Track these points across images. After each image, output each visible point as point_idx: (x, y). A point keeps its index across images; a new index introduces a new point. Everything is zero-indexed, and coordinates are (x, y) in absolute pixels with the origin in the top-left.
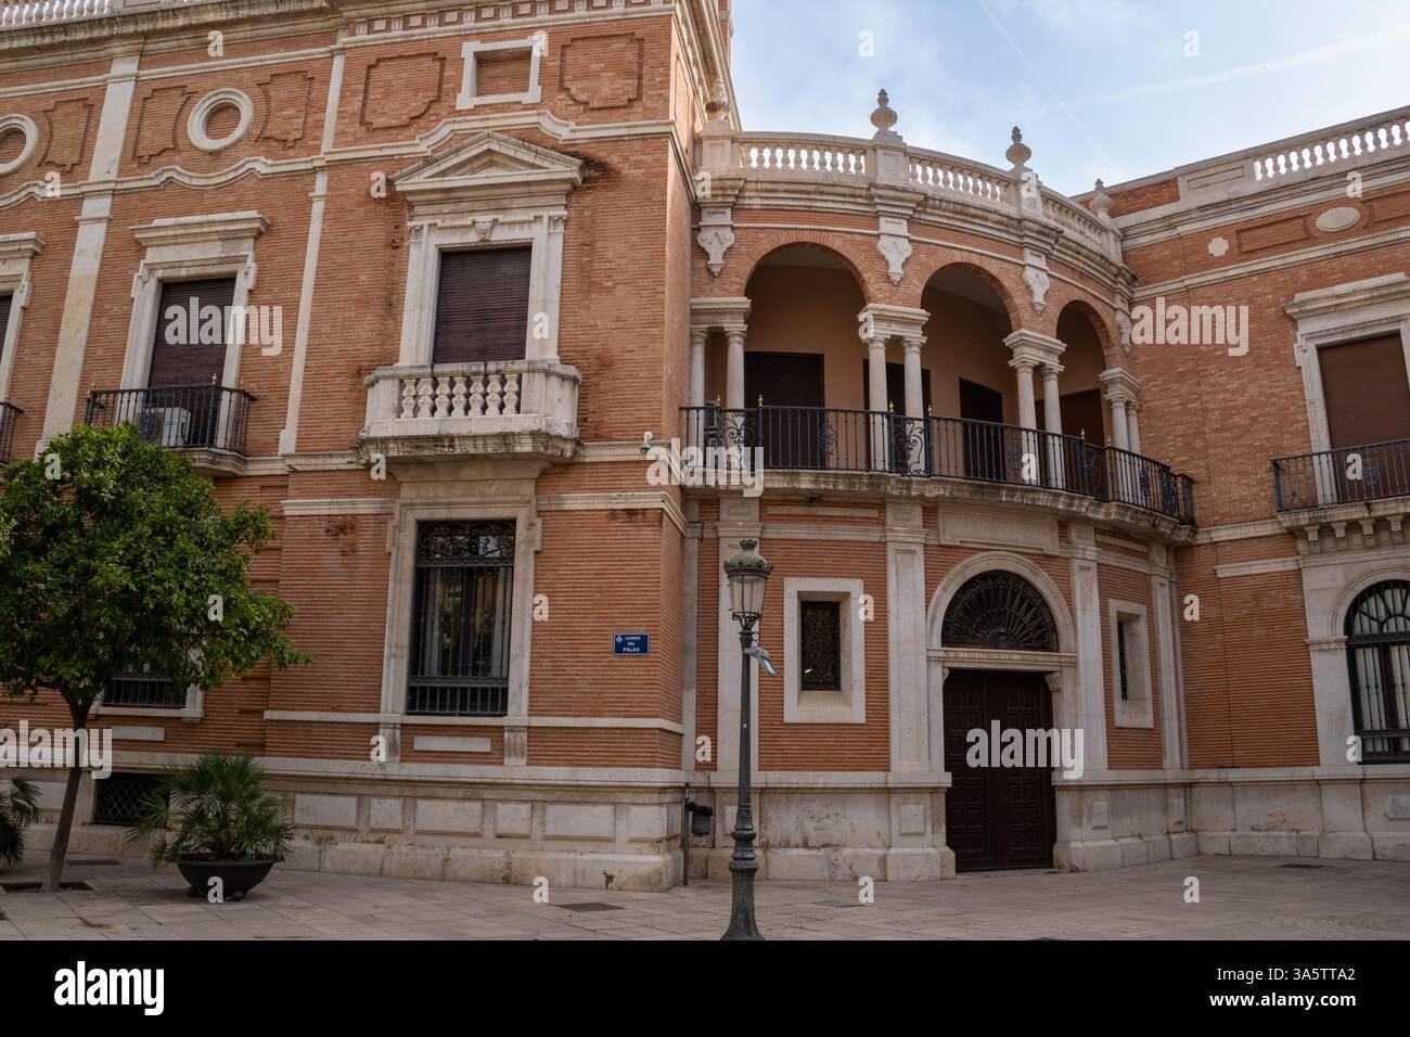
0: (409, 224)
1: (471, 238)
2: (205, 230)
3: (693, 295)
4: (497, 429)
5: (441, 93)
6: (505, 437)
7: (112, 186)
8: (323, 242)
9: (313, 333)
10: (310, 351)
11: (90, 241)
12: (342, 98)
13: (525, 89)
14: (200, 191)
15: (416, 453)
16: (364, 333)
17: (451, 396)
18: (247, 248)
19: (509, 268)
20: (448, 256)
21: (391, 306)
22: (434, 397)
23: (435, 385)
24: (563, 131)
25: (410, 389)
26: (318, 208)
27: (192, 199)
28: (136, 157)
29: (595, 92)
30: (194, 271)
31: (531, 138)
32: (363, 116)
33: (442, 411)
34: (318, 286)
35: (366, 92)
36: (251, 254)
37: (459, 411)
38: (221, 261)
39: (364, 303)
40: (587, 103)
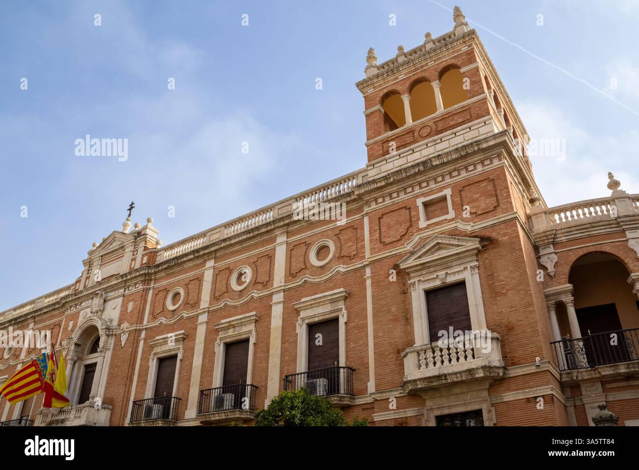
0: (409, 282)
1: (437, 283)
2: (323, 300)
3: (544, 288)
4: (465, 368)
5: (412, 223)
6: (470, 371)
7: (283, 288)
8: (373, 297)
9: (376, 337)
10: (375, 345)
11: (277, 312)
12: (370, 233)
13: (448, 213)
14: (319, 284)
15: (430, 384)
16: (398, 333)
17: (442, 356)
18: (341, 305)
19: (457, 293)
20: (429, 293)
21: (407, 319)
22: (434, 358)
23: (434, 352)
24: (469, 228)
25: (422, 356)
26: (369, 282)
27: (316, 288)
28: (291, 274)
29: (478, 207)
30: (321, 318)
31: (455, 233)
32: (380, 239)
33: (439, 364)
34: (374, 316)
35: (380, 229)
36: (343, 307)
37: (446, 362)
38: (331, 312)
39: (396, 320)
40: (476, 213)
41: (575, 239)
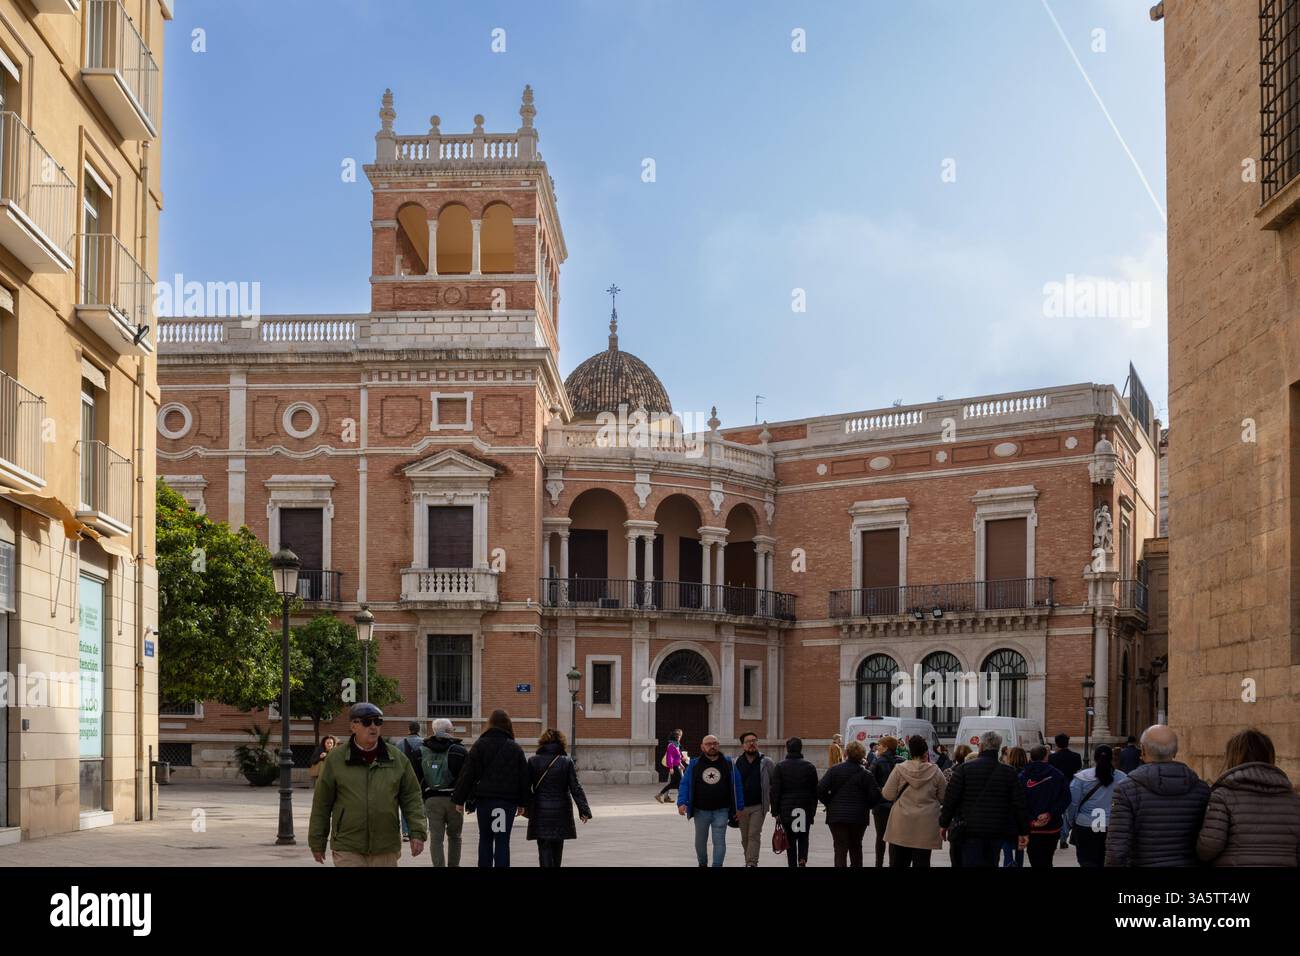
0: (414, 493)
1: (444, 502)
2: (304, 485)
3: (544, 516)
4: (466, 599)
5: (422, 420)
6: (469, 603)
7: (245, 454)
8: (369, 497)
9: (369, 544)
10: (369, 552)
11: (237, 486)
12: (369, 417)
13: (464, 421)
14: (296, 461)
15: (430, 608)
16: (395, 544)
17: (443, 583)
18: (327, 496)
19: (462, 517)
20: (431, 509)
21: (407, 532)
22: (436, 583)
23: (436, 577)
24: (485, 449)
25: (424, 578)
26: (363, 478)
27: (292, 467)
28: (254, 437)
29: (499, 427)
30: (299, 506)
31: (467, 452)
32: (382, 429)
33: (439, 590)
34: (369, 520)
35: (382, 414)
36: (330, 499)
37: (447, 590)
38: (313, 501)
39: (393, 530)
40: (495, 433)
41: (586, 470)
